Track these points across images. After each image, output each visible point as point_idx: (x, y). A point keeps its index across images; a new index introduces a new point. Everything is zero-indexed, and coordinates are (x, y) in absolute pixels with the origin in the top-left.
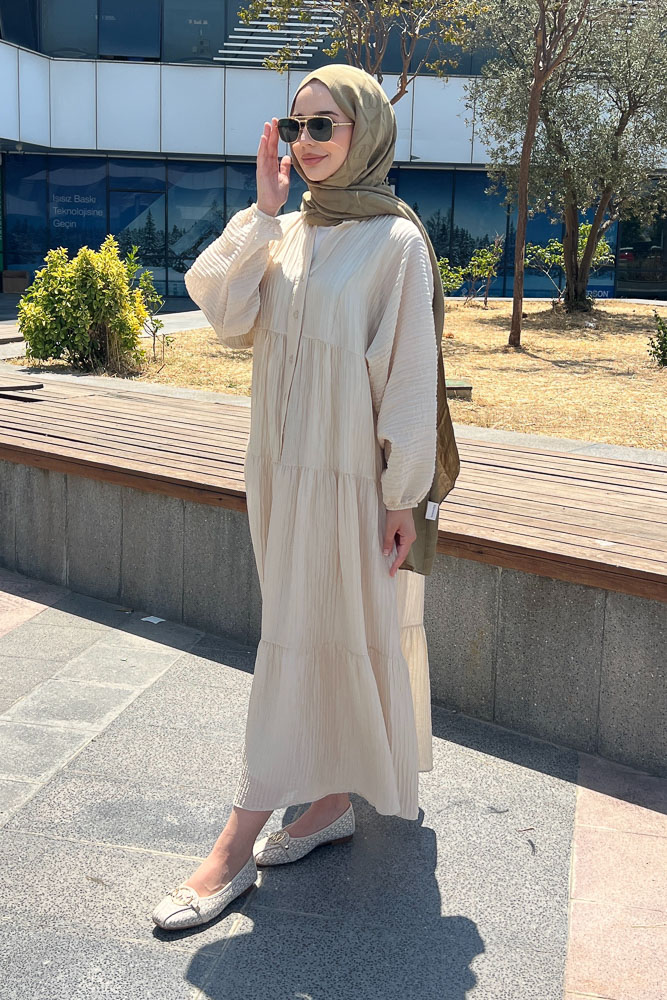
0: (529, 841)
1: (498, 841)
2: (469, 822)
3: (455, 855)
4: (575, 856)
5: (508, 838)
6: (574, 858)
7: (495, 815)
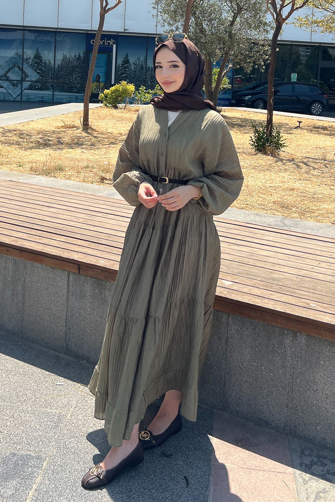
0: (185, 477)
1: (166, 478)
2: (149, 464)
3: (141, 490)
4: (212, 487)
5: (172, 475)
6: (212, 489)
7: (165, 458)
